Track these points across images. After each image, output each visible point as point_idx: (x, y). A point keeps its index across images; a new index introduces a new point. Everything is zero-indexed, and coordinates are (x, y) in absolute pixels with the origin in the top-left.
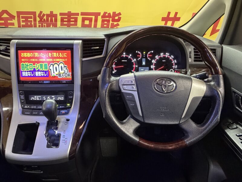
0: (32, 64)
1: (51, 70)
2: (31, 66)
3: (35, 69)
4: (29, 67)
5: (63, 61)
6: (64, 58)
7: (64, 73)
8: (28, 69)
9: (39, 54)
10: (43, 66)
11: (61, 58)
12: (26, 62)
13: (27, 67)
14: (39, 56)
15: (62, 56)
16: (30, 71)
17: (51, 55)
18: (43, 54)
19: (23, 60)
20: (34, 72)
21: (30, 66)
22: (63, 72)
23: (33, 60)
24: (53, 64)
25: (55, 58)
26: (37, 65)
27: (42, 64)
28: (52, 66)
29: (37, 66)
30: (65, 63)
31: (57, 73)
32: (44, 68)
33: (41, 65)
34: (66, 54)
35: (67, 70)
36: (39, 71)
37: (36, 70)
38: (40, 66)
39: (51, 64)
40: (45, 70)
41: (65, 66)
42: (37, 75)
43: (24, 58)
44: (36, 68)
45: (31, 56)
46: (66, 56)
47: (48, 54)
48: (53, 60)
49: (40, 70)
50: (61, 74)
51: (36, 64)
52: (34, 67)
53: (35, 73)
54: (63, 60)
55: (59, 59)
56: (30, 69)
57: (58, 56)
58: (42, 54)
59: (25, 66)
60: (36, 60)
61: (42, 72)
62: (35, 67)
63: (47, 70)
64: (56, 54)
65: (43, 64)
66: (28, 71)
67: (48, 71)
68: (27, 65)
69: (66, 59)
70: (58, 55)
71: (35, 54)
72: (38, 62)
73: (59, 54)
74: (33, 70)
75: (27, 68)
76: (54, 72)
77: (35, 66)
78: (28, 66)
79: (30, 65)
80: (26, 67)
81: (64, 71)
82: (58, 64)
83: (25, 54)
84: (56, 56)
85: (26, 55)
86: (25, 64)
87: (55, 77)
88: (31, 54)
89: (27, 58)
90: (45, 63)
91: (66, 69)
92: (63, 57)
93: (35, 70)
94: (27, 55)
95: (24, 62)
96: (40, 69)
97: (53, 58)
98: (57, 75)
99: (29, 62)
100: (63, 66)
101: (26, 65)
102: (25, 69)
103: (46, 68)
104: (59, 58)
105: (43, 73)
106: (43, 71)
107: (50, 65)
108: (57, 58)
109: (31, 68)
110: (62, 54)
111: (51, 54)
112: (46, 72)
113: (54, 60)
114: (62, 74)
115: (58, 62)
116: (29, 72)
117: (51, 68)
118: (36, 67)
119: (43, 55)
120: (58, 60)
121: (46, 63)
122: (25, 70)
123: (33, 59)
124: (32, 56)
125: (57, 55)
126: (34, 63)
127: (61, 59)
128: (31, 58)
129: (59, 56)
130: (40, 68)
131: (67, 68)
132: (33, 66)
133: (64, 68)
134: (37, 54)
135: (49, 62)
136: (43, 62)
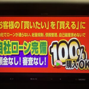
0: (18, 42)
1: (52, 54)
2: (16, 46)
3: (22, 51)
4: (10, 47)
5: (77, 37)
6: (80, 31)
7: (78, 60)
8: (10, 52)
9: (32, 24)
10: (39, 47)
11: (75, 31)
12: (7, 38)
13: (7, 47)
14: (31, 27)
15: (77, 27)
16: (12, 56)
17: (55, 27)
18: (40, 22)
20: (20, 58)
21: (14, 46)
22: (76, 57)
23: (20, 35)
24: (58, 42)
25: (63, 31)
26: (26, 44)
27: (36, 42)
28: (55, 46)
29: (27, 47)
32: (39, 50)
33: (35, 45)
34: (84, 23)
35: (83, 54)
36: (29, 55)
37: (25, 54)
38: (31, 47)
39: (54, 44)
40: (41, 54)
41: (81, 46)
42: (25, 63)
43: (2, 31)
44: (24, 50)
45: (16, 27)
46: (84, 28)
47: (50, 24)
48: (58, 34)
49: (32, 54)
50: (72, 62)
51: (25, 42)
52: (20, 48)
53: (22, 60)
54: (78, 35)
55: (69, 34)
56: (13, 52)
57: (69, 28)
58: (37, 23)
59: (4, 46)
60: (26, 35)
61: (35, 59)
62: (22, 48)
63: (46, 54)
64: (66, 23)
65: (39, 43)
66: (8, 57)
67: (47, 56)
68: (7, 44)
69: (84, 34)
70: (68, 26)
71: (23, 24)
72: (29, 39)
73: (70, 24)
74: (18, 54)
75: (7, 50)
76: (58, 59)
77: (24, 45)
78: (9, 45)
79: (13, 44)
80: (5, 49)
81: (79, 56)
82: (68, 43)
83: (5, 23)
84: (64, 28)
85: (7, 26)
86: (3, 42)
87: (60, 67)
88: (17, 22)
89: (8, 30)
90: (42, 41)
91: (83, 52)
92: (77, 29)
94: (8, 24)
95: (3, 39)
96: (33, 52)
97: (58, 31)
98: (64, 63)
99: (11, 38)
100: (77, 47)
101: (5, 43)
102: (4, 52)
104: (71, 31)
105: (37, 59)
106: (38, 56)
107: (51, 45)
108: (67, 31)
109: (16, 50)
110: (76, 24)
111: (56, 23)
113: (61, 35)
114: (74, 61)
115: (68, 38)
116: (10, 59)
117: (54, 50)
118: (25, 48)
119: (40, 26)
120: (67, 35)
121: (44, 41)
122: (4, 54)
123: (20, 33)
124: (18, 28)
125: (65, 26)
126: (21, 41)
127: (74, 33)
128: (15, 30)
129: (71, 28)
130: (32, 50)
131: (85, 51)
132: (19, 46)
133: (79, 50)
134: (27, 24)
135: (50, 40)
136: (38, 39)
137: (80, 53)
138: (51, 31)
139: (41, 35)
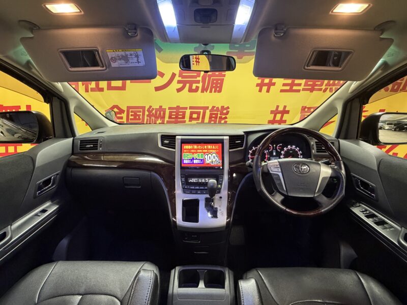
2: (191, 155)
4: (189, 156)
6: (216, 149)
9: (197, 147)
16: (190, 159)
18: (200, 146)
19: (185, 151)
22: (215, 160)
23: (193, 151)
24: (208, 154)
29: (196, 156)
30: (217, 153)
31: (210, 161)
32: (200, 157)
33: (198, 155)
34: (218, 146)
36: (196, 159)
41: (217, 155)
42: (195, 162)
43: (186, 149)
46: (218, 148)
47: (204, 147)
50: (214, 162)
52: (193, 156)
53: (193, 161)
54: (216, 151)
59: (186, 155)
60: (195, 151)
61: (199, 160)
65: (200, 154)
66: (188, 160)
68: (188, 154)
69: (218, 150)
72: (196, 153)
73: (212, 147)
76: (208, 161)
82: (212, 154)
83: (187, 146)
84: (210, 148)
87: (208, 164)
88: (192, 146)
89: (188, 149)
91: (218, 158)
93: (193, 159)
95: (186, 152)
96: (198, 158)
97: (208, 149)
99: (189, 152)
100: (215, 155)
102: (186, 158)
103: (202, 157)
104: (213, 149)
107: (205, 155)
109: (191, 157)
111: (207, 146)
112: (202, 160)
113: (209, 151)
115: (212, 152)
117: (206, 157)
119: (200, 148)
120: (211, 151)
121: (202, 153)
126: (193, 153)
128: (191, 149)
134: (195, 147)
135: (204, 153)
136: (200, 152)
137: (216, 158)
138: (205, 149)
139: (201, 151)
